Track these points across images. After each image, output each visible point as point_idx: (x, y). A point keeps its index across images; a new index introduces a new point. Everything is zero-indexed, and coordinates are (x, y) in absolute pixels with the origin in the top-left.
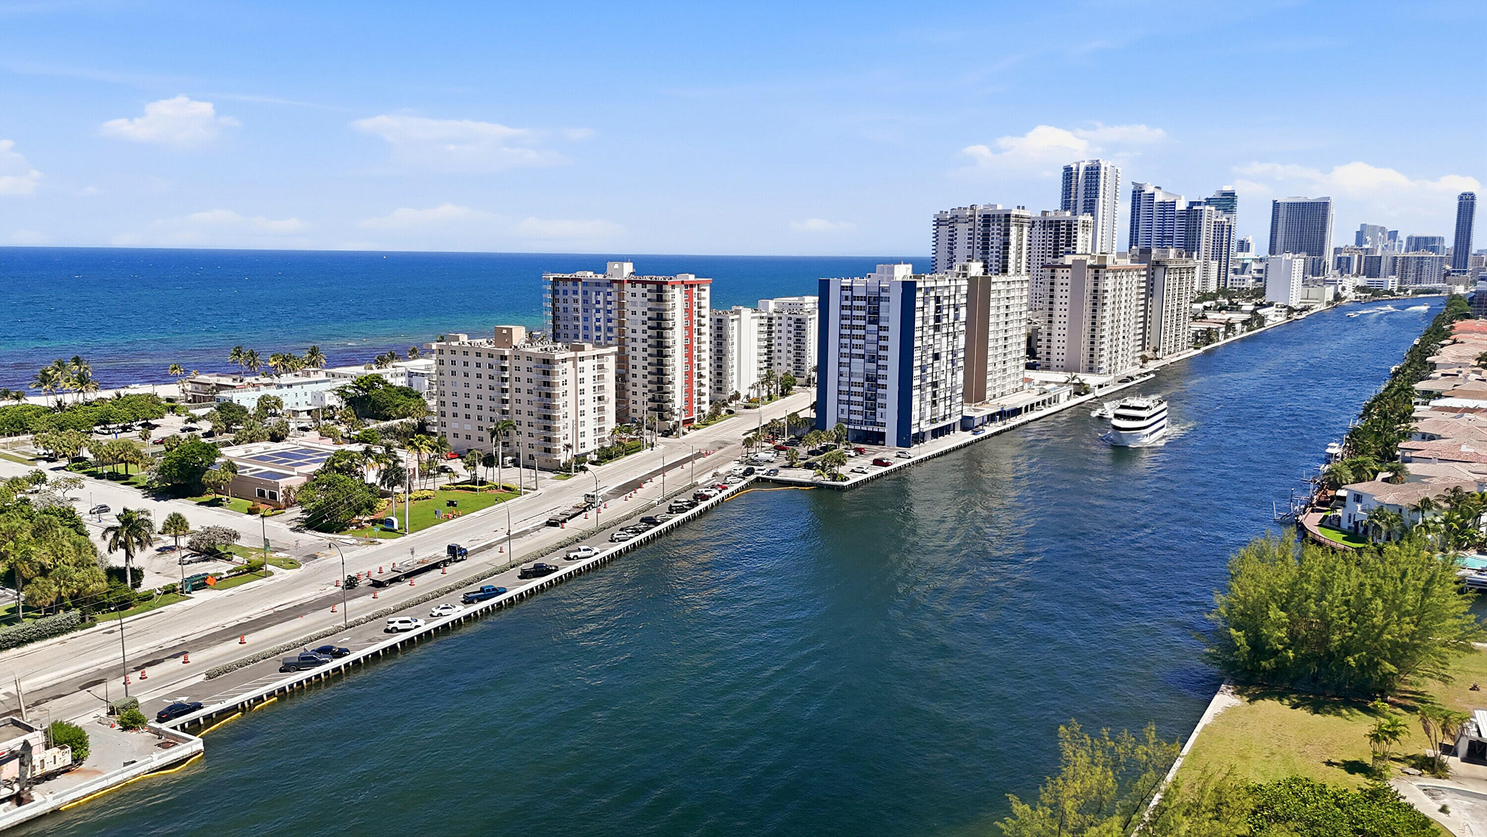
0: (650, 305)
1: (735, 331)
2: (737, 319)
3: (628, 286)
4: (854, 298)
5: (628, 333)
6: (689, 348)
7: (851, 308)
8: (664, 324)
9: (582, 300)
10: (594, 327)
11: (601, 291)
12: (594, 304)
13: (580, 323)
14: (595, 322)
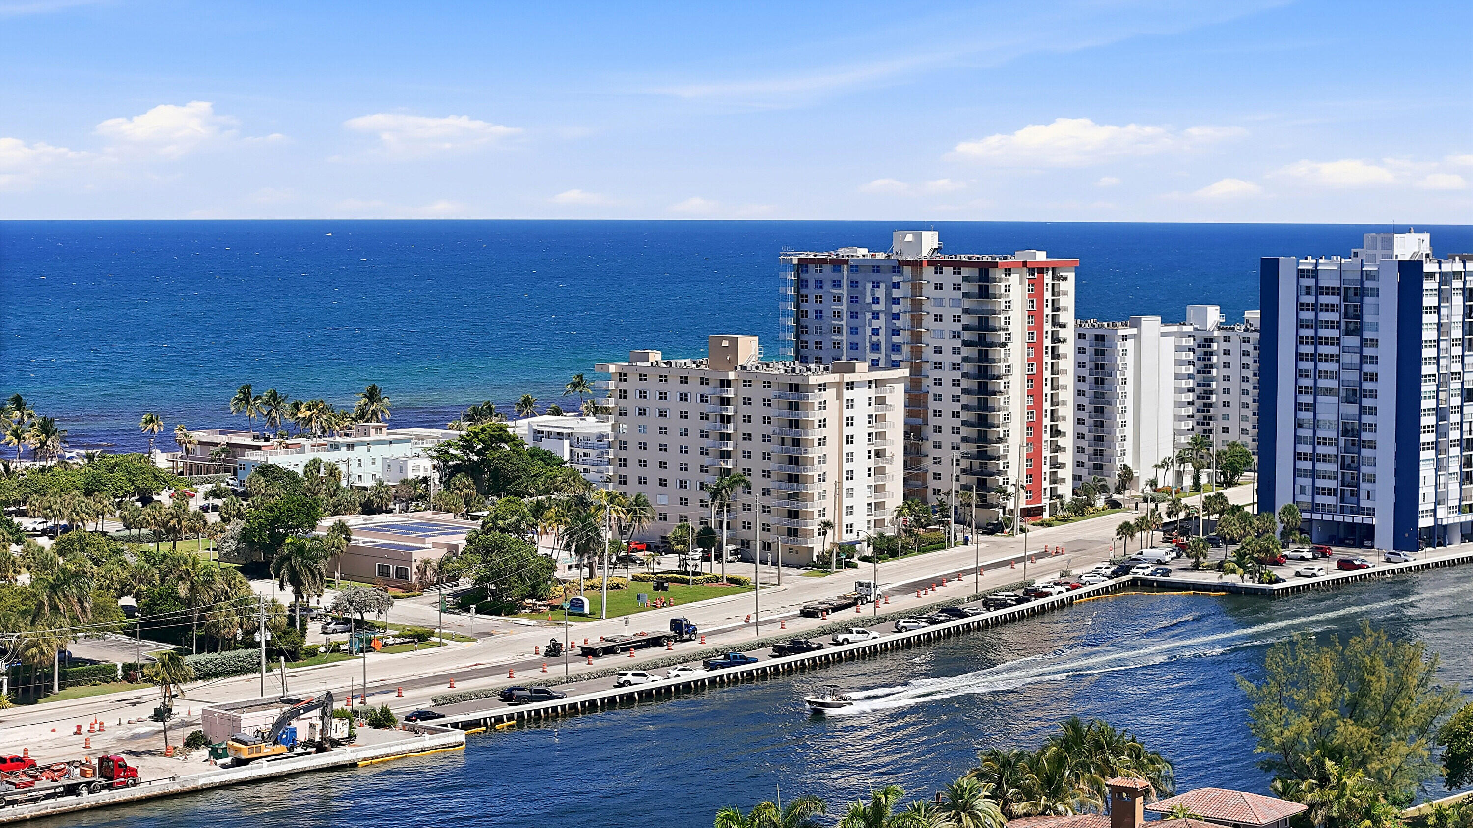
0: (967, 303)
1: (1130, 359)
2: (1134, 336)
3: (928, 273)
4: (1321, 291)
5: (928, 353)
6: (1034, 380)
7: (1315, 308)
8: (990, 337)
9: (848, 298)
10: (868, 345)
11: (882, 281)
12: (869, 304)
13: (844, 338)
14: (870, 336)
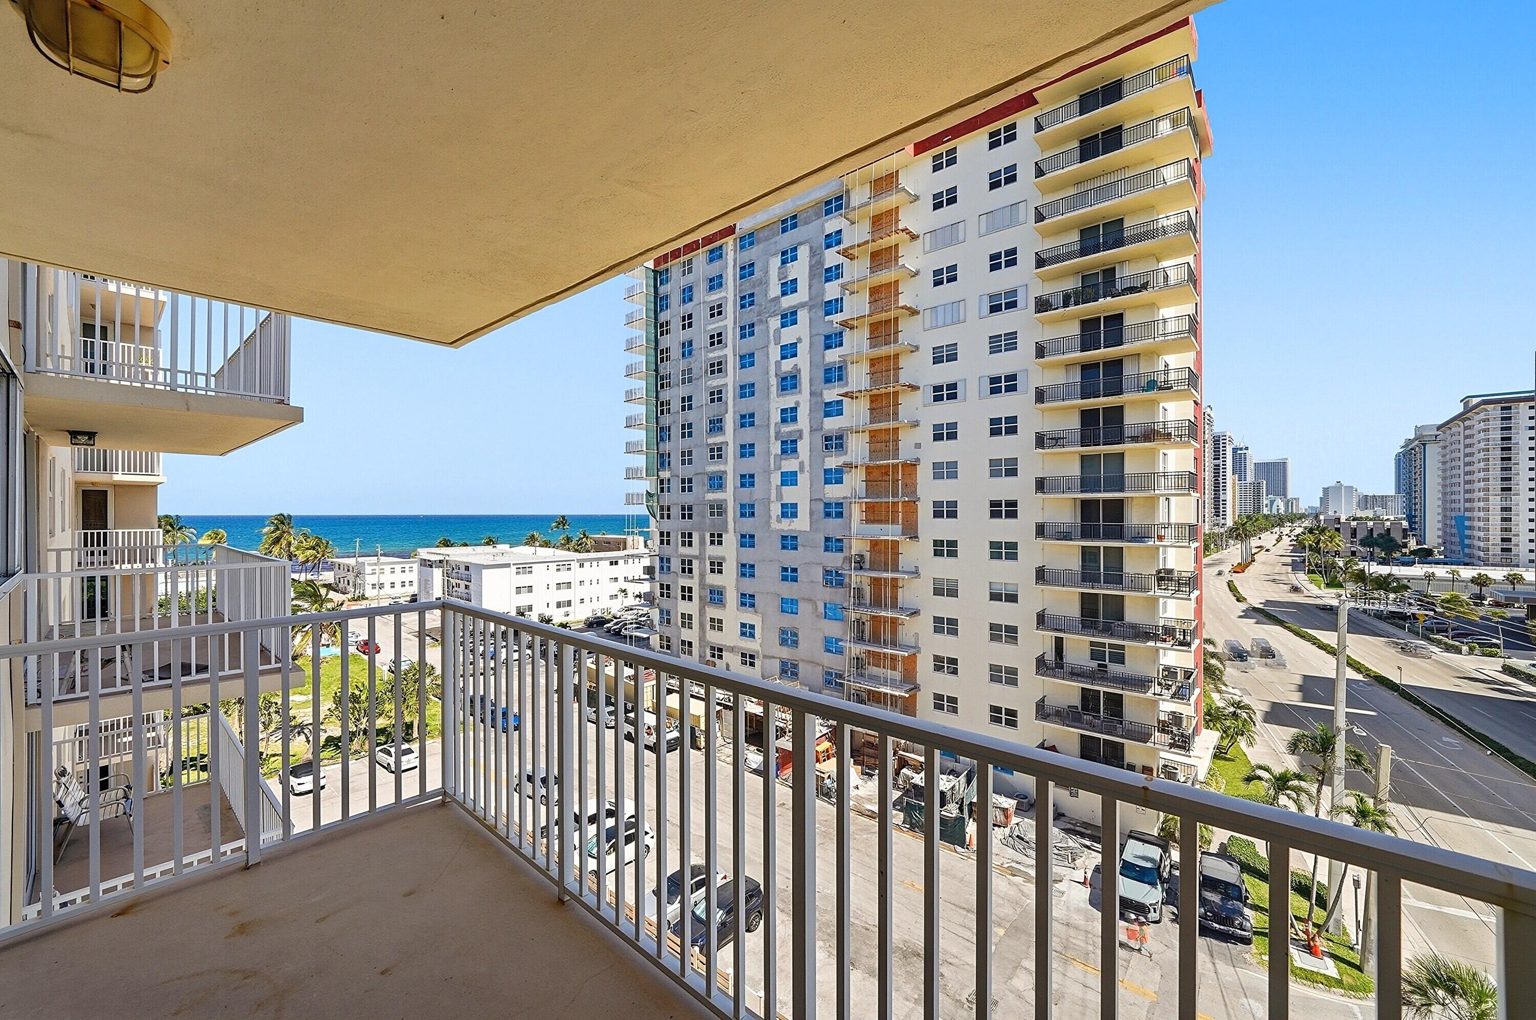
5: (917, 367)
9: (735, 301)
10: (774, 381)
11: (800, 244)
12: (776, 299)
13: (730, 380)
14: (778, 364)
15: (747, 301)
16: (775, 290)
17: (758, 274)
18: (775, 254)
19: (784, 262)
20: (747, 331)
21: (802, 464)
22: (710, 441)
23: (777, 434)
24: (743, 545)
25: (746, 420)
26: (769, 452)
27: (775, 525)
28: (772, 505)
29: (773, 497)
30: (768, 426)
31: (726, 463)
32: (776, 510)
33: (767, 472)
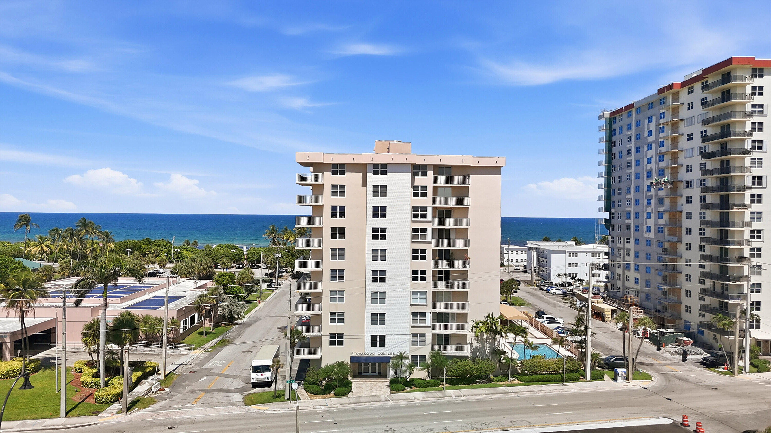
3: (683, 94)
5: (682, 173)
9: (635, 136)
10: (645, 173)
11: (653, 115)
12: (646, 137)
13: (632, 171)
14: (646, 165)
15: (638, 137)
16: (646, 134)
17: (641, 125)
18: (646, 118)
19: (649, 122)
20: (638, 150)
21: (652, 209)
22: (627, 197)
23: (646, 195)
24: (635, 244)
25: (637, 189)
26: (643, 204)
27: (645, 235)
28: (644, 226)
29: (644, 224)
30: (643, 192)
31: (631, 207)
32: (645, 229)
33: (643, 212)
